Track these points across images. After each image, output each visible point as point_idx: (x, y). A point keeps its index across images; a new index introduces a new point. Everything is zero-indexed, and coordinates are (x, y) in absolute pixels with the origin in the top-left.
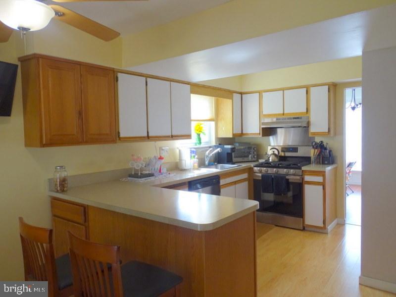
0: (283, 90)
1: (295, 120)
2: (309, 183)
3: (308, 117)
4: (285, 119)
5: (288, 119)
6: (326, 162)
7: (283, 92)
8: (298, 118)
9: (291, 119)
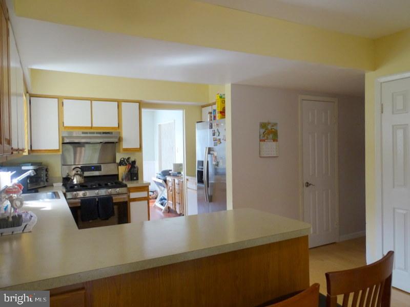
0: (91, 100)
1: (104, 135)
2: (135, 200)
3: (119, 133)
4: (93, 133)
5: (97, 133)
6: (135, 178)
7: (91, 102)
8: (108, 133)
9: (100, 133)
